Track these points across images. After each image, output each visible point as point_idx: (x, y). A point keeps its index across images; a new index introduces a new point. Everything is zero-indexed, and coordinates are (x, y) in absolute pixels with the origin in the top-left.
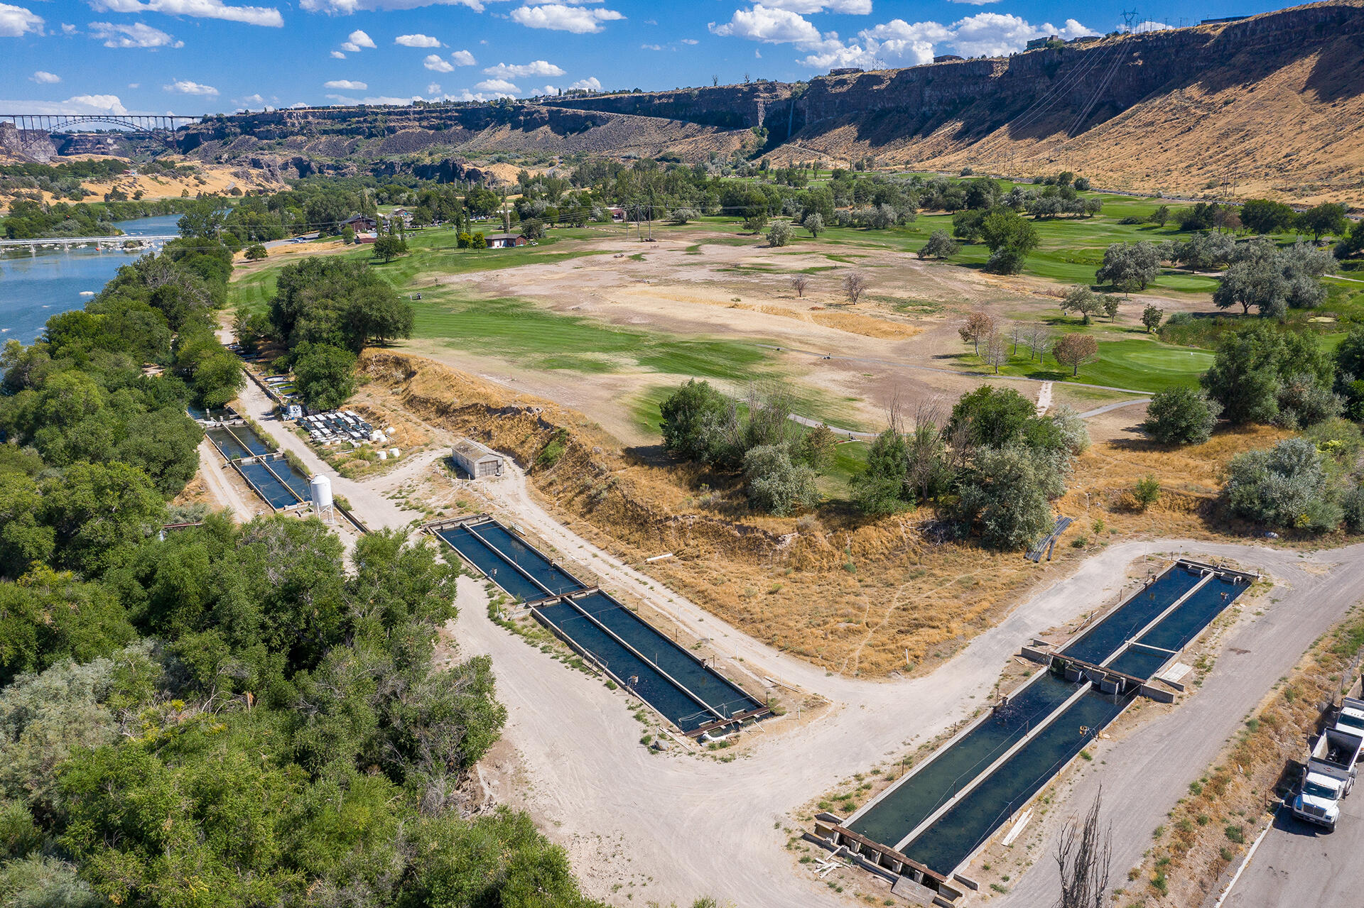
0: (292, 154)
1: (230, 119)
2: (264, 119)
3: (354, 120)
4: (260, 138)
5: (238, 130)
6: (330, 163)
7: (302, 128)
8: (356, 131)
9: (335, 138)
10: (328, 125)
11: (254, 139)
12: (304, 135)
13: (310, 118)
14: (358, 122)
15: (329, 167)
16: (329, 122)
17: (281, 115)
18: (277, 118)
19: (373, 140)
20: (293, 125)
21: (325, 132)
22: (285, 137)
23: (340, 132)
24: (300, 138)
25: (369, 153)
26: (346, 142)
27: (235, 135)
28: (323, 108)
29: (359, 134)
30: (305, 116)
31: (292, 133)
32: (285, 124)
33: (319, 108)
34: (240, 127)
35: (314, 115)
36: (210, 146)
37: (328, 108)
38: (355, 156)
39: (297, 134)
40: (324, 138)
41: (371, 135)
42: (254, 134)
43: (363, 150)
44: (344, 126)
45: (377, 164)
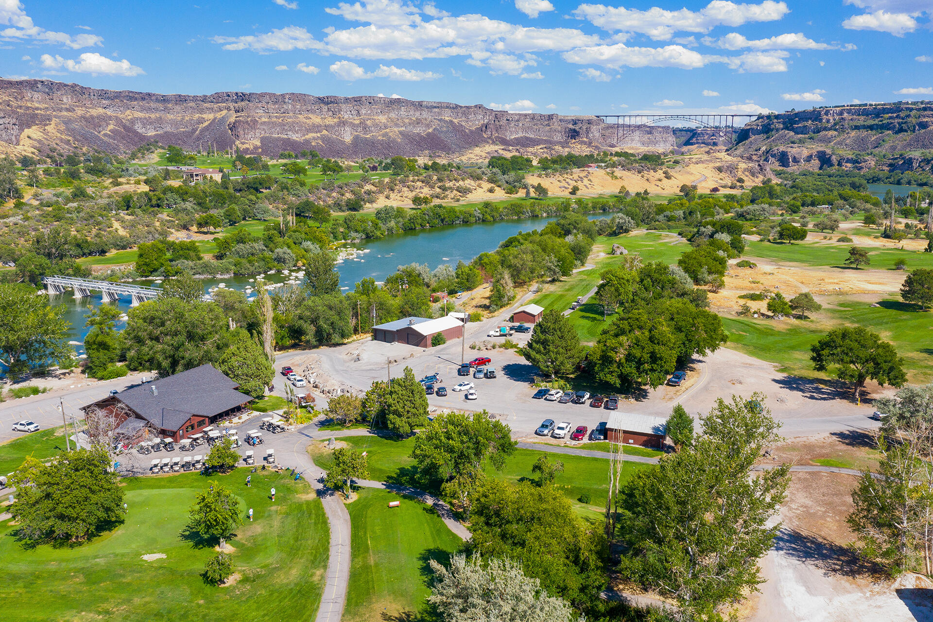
0: (816, 147)
1: (777, 117)
2: (804, 116)
3: (887, 116)
4: (797, 133)
5: (782, 126)
6: (850, 157)
7: (835, 124)
8: (887, 127)
9: (864, 133)
10: (861, 120)
11: (792, 133)
12: (836, 130)
13: (845, 115)
14: (891, 118)
15: (848, 161)
16: (862, 118)
17: (819, 113)
18: (815, 115)
19: (901, 135)
20: (828, 121)
21: (857, 128)
22: (819, 132)
23: (871, 128)
24: (832, 133)
25: (893, 148)
26: (873, 136)
27: (777, 130)
28: (860, 105)
29: (888, 129)
30: (841, 113)
31: (825, 129)
32: (821, 121)
33: (855, 106)
34: (784, 123)
35: (849, 112)
36: (756, 140)
37: (866, 105)
38: (876, 151)
39: (830, 129)
40: (853, 133)
41: (901, 130)
42: (793, 130)
43: (887, 146)
44: (876, 122)
45: (896, 159)
